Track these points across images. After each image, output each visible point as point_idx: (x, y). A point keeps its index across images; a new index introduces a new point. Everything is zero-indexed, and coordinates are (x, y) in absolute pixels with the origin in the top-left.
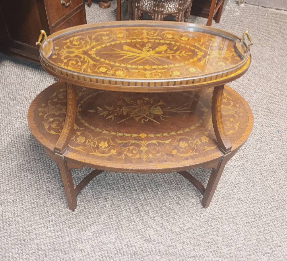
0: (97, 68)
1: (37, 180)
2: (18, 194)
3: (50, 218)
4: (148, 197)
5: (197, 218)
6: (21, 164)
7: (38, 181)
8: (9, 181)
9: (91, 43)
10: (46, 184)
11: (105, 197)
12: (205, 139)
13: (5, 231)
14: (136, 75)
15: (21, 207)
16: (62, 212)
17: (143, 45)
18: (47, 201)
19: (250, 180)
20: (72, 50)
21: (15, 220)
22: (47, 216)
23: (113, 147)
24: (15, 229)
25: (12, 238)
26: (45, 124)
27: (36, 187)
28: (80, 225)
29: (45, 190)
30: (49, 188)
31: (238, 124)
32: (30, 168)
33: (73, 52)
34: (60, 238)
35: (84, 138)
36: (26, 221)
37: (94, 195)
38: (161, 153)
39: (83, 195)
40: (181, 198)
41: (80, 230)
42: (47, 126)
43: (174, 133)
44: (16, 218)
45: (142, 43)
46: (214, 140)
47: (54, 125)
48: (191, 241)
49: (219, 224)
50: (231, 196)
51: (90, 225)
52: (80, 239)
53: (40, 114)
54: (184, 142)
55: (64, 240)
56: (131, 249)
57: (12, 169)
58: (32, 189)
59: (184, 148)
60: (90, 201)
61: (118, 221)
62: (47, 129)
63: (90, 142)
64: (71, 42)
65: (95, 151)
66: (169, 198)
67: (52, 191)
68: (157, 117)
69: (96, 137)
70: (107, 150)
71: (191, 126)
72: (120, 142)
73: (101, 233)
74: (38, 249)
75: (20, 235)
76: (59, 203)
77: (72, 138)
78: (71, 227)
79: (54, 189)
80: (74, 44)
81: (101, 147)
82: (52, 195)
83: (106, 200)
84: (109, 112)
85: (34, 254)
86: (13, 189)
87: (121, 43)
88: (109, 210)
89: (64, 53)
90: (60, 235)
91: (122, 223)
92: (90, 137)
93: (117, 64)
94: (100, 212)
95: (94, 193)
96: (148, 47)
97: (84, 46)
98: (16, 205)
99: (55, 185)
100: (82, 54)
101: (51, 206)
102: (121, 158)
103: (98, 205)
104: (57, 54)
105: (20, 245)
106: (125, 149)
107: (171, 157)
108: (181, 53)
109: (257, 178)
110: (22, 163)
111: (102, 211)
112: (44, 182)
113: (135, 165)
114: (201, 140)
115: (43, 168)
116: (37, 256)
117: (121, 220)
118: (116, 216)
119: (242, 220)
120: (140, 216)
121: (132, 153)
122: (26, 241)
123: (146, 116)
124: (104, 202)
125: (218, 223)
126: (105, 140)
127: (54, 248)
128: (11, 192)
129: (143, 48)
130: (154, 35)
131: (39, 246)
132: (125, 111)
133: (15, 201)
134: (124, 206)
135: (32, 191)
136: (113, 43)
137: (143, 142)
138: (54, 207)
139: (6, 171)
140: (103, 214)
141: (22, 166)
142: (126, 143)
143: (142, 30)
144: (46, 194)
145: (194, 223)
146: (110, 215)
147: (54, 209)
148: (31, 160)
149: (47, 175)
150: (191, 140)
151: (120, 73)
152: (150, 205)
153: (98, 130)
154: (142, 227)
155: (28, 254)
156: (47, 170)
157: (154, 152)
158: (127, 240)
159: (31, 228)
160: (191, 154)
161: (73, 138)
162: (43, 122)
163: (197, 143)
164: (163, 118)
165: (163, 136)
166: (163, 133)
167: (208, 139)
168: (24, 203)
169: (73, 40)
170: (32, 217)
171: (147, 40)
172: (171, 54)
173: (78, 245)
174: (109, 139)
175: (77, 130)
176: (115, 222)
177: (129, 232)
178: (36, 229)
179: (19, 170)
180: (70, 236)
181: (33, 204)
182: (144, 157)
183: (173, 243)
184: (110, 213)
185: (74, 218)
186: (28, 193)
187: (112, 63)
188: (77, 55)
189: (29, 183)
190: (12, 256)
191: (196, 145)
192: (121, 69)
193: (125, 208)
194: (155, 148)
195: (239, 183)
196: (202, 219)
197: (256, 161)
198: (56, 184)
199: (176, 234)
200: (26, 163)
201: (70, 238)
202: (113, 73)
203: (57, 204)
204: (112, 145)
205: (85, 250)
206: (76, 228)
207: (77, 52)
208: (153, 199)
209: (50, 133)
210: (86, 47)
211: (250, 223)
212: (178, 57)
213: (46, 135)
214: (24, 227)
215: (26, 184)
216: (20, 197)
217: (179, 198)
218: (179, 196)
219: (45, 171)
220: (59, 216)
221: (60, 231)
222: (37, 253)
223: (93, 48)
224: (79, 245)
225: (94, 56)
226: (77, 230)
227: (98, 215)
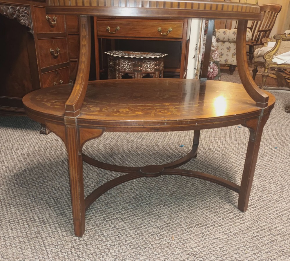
3: (48, 250)
5: (240, 222)
16: (65, 241)
18: (42, 231)
22: (44, 248)
23: (137, 111)
28: (93, 251)
30: (42, 218)
35: (98, 108)
37: (106, 218)
39: (91, 220)
41: (95, 257)
49: (269, 224)
51: (108, 249)
58: (19, 223)
60: (102, 224)
61: (144, 239)
63: (107, 110)
67: (48, 221)
69: (113, 107)
70: (130, 112)
72: (143, 108)
73: (125, 255)
76: (59, 232)
78: (80, 256)
83: (123, 220)
88: (129, 229)
91: (150, 240)
92: (106, 107)
95: (104, 215)
99: (51, 214)
101: (47, 237)
102: (150, 116)
103: (113, 226)
111: (121, 232)
117: (148, 238)
120: (171, 230)
125: (266, 223)
126: (124, 108)
134: (147, 223)
138: (52, 236)
140: (123, 234)
144: (39, 224)
145: (239, 227)
146: (132, 234)
147: (53, 239)
148: (16, 195)
149: (39, 207)
152: (178, 218)
154: (178, 241)
156: (39, 202)
161: (85, 109)
168: (6, 239)
170: (21, 253)
176: (141, 241)
177: (163, 249)
181: (20, 238)
183: (225, 252)
184: (131, 232)
185: (84, 245)
186: (13, 227)
193: (149, 225)
196: (247, 223)
199: (224, 241)
200: (9, 199)
203: (56, 233)
206: (87, 256)
220: (60, 246)
226: (90, 258)
227: (116, 236)
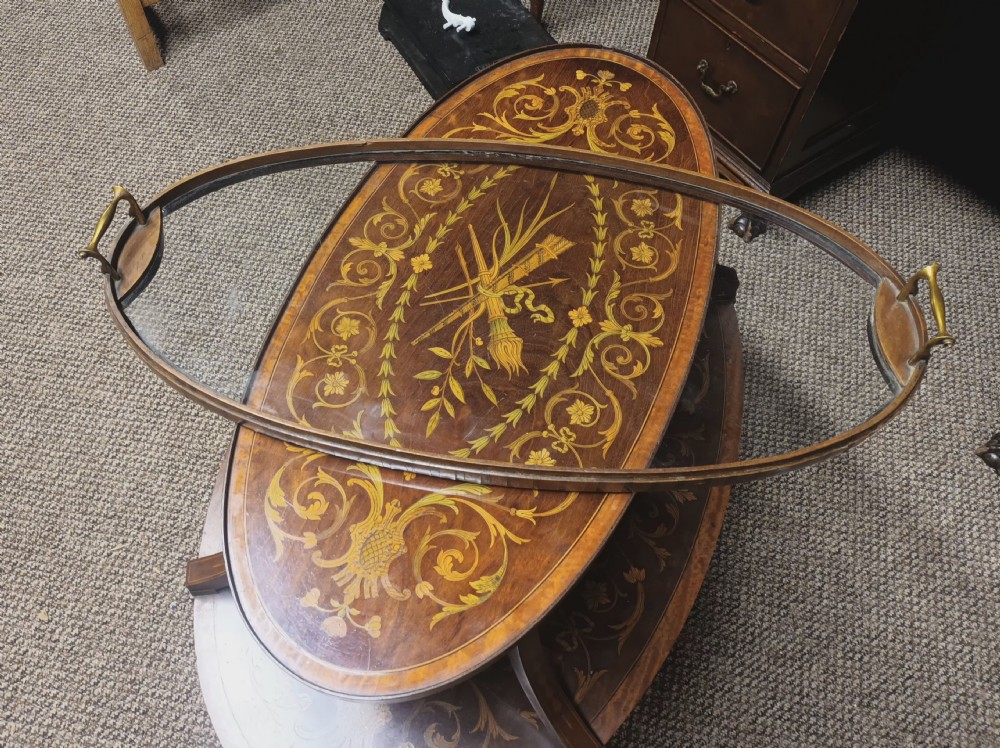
64: (647, 122)
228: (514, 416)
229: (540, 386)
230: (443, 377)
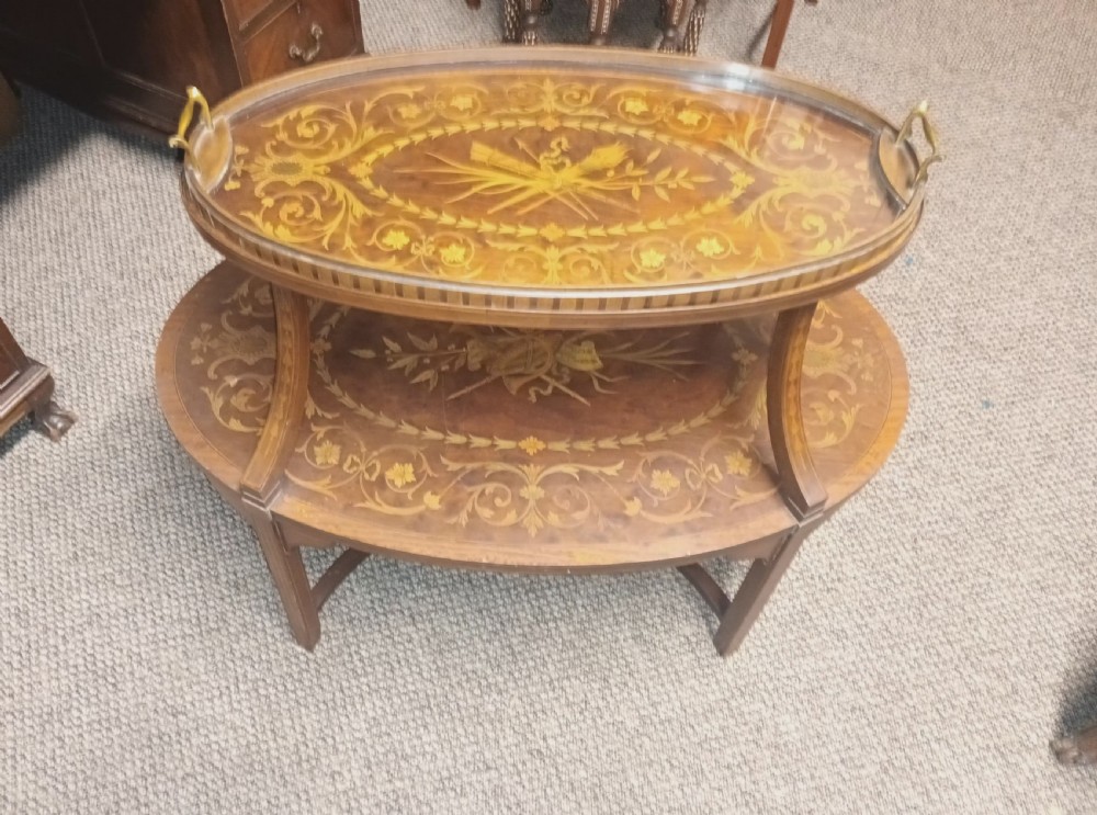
0: (375, 235)
1: (199, 546)
2: (140, 591)
3: (239, 669)
4: (543, 613)
5: (697, 688)
6: (149, 493)
7: (203, 550)
8: (114, 547)
9: (360, 134)
10: (228, 562)
11: (409, 608)
12: (738, 465)
13: (102, 707)
14: (510, 262)
15: (151, 631)
16: (277, 652)
17: (541, 141)
18: (230, 615)
19: (878, 568)
20: (291, 159)
21: (132, 673)
22: (231, 665)
23: (433, 485)
24: (132, 702)
25: (124, 728)
26: (211, 396)
27: (195, 568)
28: (329, 696)
29: (224, 579)
30: (235, 574)
31: (854, 411)
32: (177, 508)
33: (294, 168)
34: (269, 733)
35: (336, 449)
36: (165, 676)
37: (376, 602)
38: (587, 511)
39: (342, 601)
40: (650, 622)
41: (331, 712)
42: (217, 404)
43: (634, 440)
44: (135, 665)
45: (538, 135)
46: (766, 467)
47: (239, 401)
48: (674, 762)
50: (811, 619)
51: (361, 696)
52: (330, 741)
53: (197, 361)
54: (668, 474)
55: (280, 740)
56: (485, 776)
57: (122, 509)
58: (183, 576)
59: (665, 493)
60: (363, 621)
61: (447, 688)
62: (217, 413)
63: (357, 465)
64: (291, 127)
65: (372, 496)
66: (611, 619)
67: (245, 586)
68: (580, 381)
69: (377, 449)
70: (411, 491)
71: (695, 414)
72: (453, 467)
73: (393, 723)
74: (202, 765)
75: (147, 721)
76: (268, 624)
77: (300, 446)
78: (302, 701)
79: (252, 577)
80: (300, 134)
81: (392, 482)
82: (244, 597)
83: (414, 619)
84: (421, 359)
85: (190, 780)
86: (125, 574)
87: (463, 131)
88: (420, 651)
89: (265, 170)
90: (268, 726)
91: (460, 694)
92: (359, 445)
93: (447, 219)
94: (393, 657)
95: (375, 595)
96: (558, 152)
97: (335, 143)
98: (135, 623)
99: (254, 564)
100: (328, 175)
101: (240, 633)
102: (455, 524)
103: (387, 633)
104: (239, 174)
105: (147, 751)
106: (471, 494)
107: (620, 526)
108: (673, 175)
109: (901, 563)
110: (152, 491)
111: (400, 655)
112: (221, 554)
113: (501, 549)
114: (723, 467)
115: (218, 507)
116: (199, 787)
117: (456, 686)
118: (442, 672)
119: (841, 698)
120: (517, 675)
121: (494, 508)
122: (166, 738)
123: (544, 377)
124: (406, 624)
125: (762, 706)
126: (405, 458)
127: (251, 765)
128: (118, 582)
129: (538, 155)
130: (580, 100)
131: (205, 757)
132: (476, 355)
133: (130, 611)
134: (468, 641)
135: (184, 583)
136: (436, 133)
137: (532, 471)
138: (251, 634)
139: (102, 515)
140: (403, 663)
141: (151, 499)
142: (473, 472)
143: (541, 80)
144: (225, 592)
145: (686, 702)
146: (423, 667)
147: (253, 643)
148: (180, 481)
149: (230, 533)
150: (691, 466)
151: (454, 253)
153: (385, 421)
154: (522, 711)
155: (173, 780)
156: (231, 516)
157: (566, 505)
158: (475, 747)
159: (180, 701)
160: (689, 518)
161: (303, 449)
162: (206, 390)
163: (713, 479)
164: (602, 383)
165: (599, 450)
166: (599, 437)
167: (748, 462)
168: (158, 621)
169: (298, 119)
170: (184, 665)
171: (557, 124)
172: (636, 178)
173: (323, 760)
174: (418, 456)
175: (316, 419)
176: (439, 691)
177: (481, 725)
178: (197, 704)
179: (144, 514)
180: (298, 728)
181: (185, 624)
182: (533, 522)
183: (616, 765)
184: (424, 661)
185: (313, 672)
186: (172, 588)
187: (429, 214)
188: (309, 178)
189: (175, 557)
190: (125, 782)
191: (708, 484)
192: (460, 236)
193: (471, 648)
194: (569, 492)
195: (839, 580)
196: (713, 693)
197: (901, 507)
198: (256, 562)
199: (626, 736)
200: (165, 490)
201: (299, 737)
202: (431, 252)
203: (259, 625)
204: (428, 476)
205: (346, 774)
206: (317, 706)
207: (311, 168)
208: (559, 622)
209: (225, 428)
210: (341, 146)
211: (866, 710)
212: (662, 194)
213: (216, 434)
214: (158, 695)
215: (166, 558)
216: (147, 600)
217: (643, 620)
218: (644, 614)
219: (222, 518)
220: (265, 665)
221: (270, 712)
222: (199, 778)
223: (365, 150)
224: (327, 757)
225: (367, 183)
226: (321, 711)
227: (386, 666)
228: (664, 138)
229: (629, 131)
230: (659, 185)
